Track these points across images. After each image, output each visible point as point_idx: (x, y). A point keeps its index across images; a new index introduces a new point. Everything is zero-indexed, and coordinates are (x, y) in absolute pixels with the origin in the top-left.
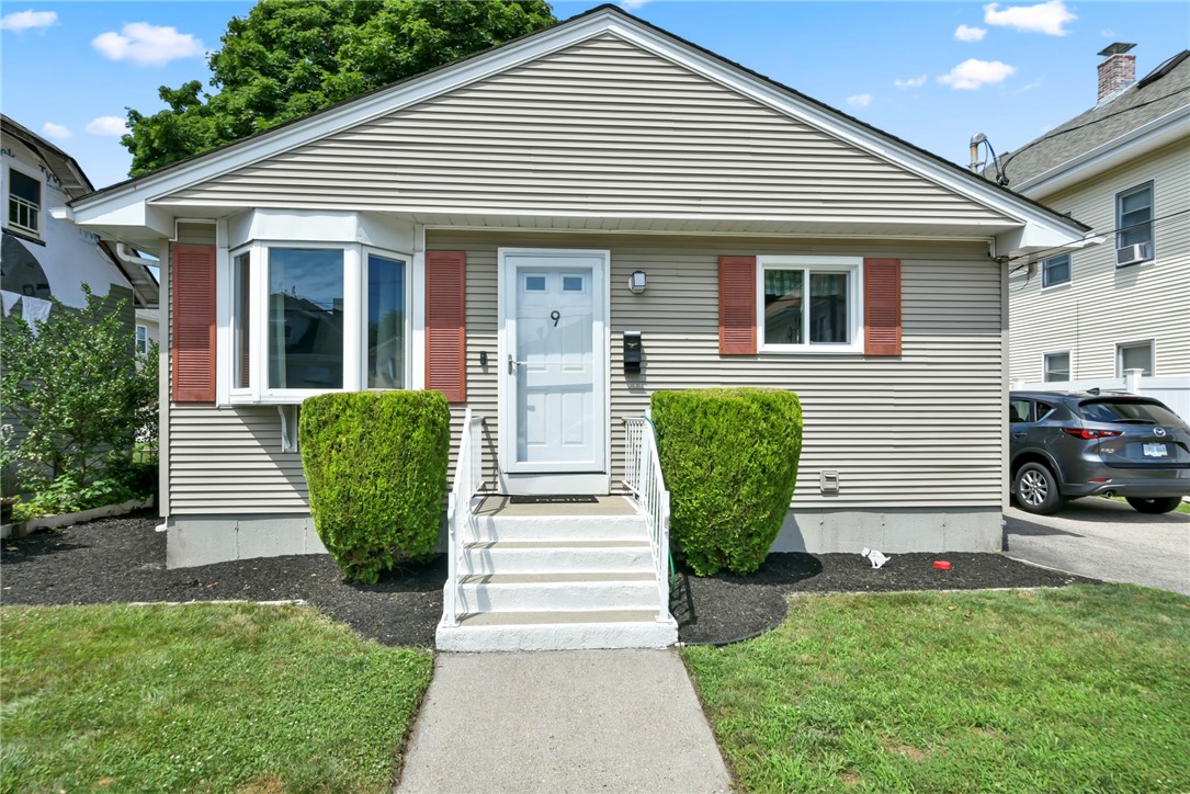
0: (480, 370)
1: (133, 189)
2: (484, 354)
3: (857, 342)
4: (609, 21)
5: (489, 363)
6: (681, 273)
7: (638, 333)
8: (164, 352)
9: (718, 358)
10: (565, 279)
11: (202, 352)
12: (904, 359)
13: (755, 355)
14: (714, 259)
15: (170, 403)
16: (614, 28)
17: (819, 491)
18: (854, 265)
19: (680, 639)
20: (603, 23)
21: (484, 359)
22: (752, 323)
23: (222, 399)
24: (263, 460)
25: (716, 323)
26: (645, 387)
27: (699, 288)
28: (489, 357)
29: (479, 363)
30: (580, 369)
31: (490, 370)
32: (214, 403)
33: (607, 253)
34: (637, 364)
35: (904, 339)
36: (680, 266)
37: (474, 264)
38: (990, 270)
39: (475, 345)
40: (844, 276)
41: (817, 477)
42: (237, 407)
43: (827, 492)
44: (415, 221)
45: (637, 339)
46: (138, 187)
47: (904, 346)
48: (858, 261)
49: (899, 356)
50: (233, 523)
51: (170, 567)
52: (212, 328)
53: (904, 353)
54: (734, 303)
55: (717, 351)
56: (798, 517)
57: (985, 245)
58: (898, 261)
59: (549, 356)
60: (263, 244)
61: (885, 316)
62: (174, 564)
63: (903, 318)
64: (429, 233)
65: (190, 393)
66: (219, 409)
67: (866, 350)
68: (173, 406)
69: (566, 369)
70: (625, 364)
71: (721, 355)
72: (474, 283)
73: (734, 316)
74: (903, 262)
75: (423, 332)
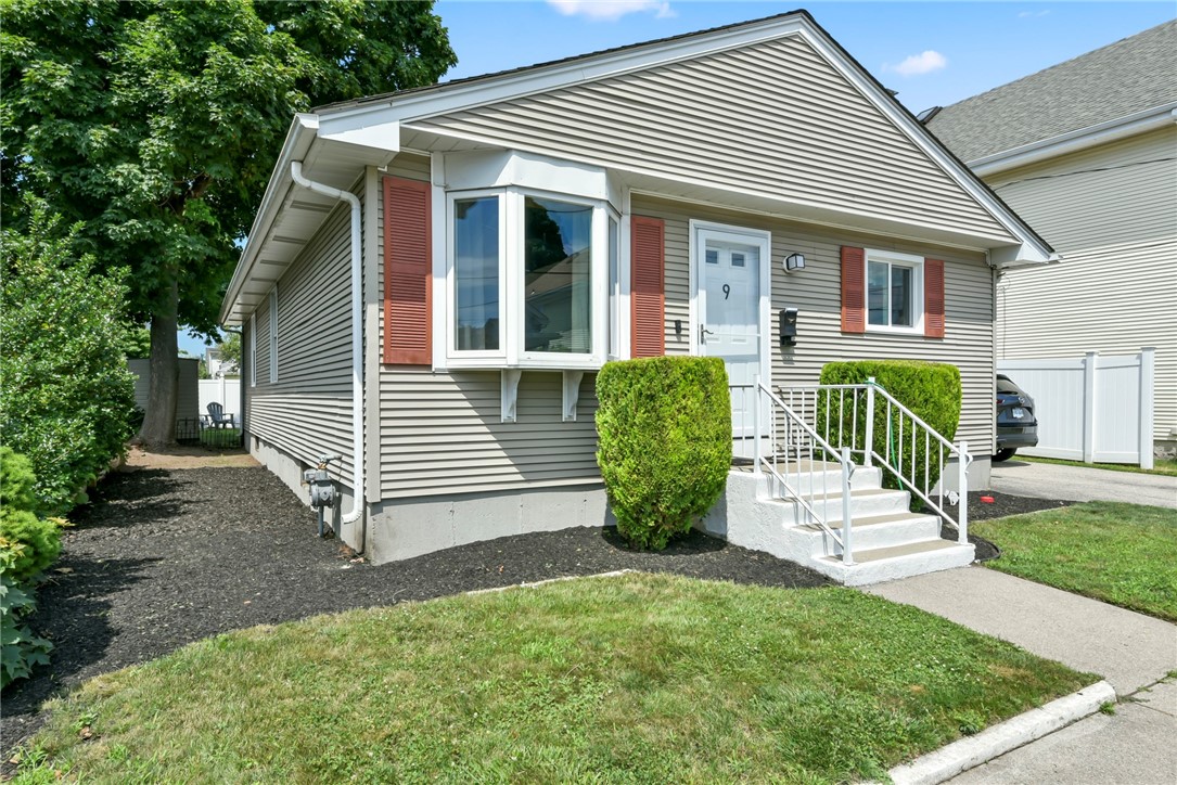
0: (675, 339)
1: (389, 105)
2: (678, 323)
3: (919, 326)
4: (800, 25)
5: (683, 332)
6: (818, 258)
7: (795, 309)
8: (373, 302)
9: (839, 335)
10: (733, 255)
11: (417, 305)
12: (945, 341)
13: (863, 334)
14: (837, 248)
15: (380, 365)
16: (803, 31)
18: (916, 261)
19: (976, 558)
20: (795, 26)
21: (678, 329)
22: (861, 306)
23: (439, 362)
24: (481, 431)
25: (838, 304)
26: (795, 358)
27: (824, 273)
28: (683, 325)
29: (674, 332)
30: (743, 341)
31: (683, 339)
32: (430, 366)
33: (769, 233)
34: (789, 337)
35: (946, 325)
36: (818, 252)
37: (670, 232)
38: (986, 274)
39: (671, 312)
40: (908, 271)
42: (454, 372)
45: (794, 314)
46: (394, 104)
47: (946, 330)
48: (920, 260)
49: (943, 339)
50: (450, 505)
51: (377, 562)
52: (427, 278)
53: (946, 336)
54: (850, 288)
55: (839, 329)
57: (983, 255)
58: (942, 262)
59: (722, 327)
60: (521, 191)
61: (935, 307)
62: (383, 559)
63: (946, 308)
64: (634, 197)
65: (404, 355)
66: (434, 374)
67: (926, 332)
68: (383, 369)
69: (734, 340)
70: (782, 338)
71: (842, 333)
72: (670, 252)
73: (850, 299)
74: (945, 264)
75: (629, 297)
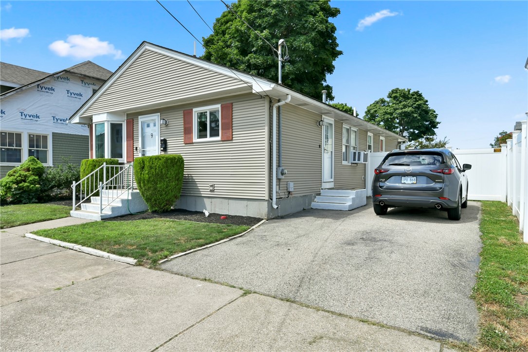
0: (136, 152)
2: (136, 148)
4: (146, 46)
6: (176, 118)
7: (167, 138)
9: (184, 145)
12: (234, 141)
13: (193, 143)
14: (183, 112)
17: (209, 190)
18: (218, 106)
20: (144, 47)
22: (192, 132)
25: (183, 133)
27: (178, 122)
28: (138, 148)
30: (156, 151)
31: (138, 152)
33: (159, 114)
35: (234, 133)
36: (175, 115)
39: (135, 145)
41: (208, 185)
43: (211, 191)
44: (124, 112)
45: (165, 140)
47: (234, 136)
49: (232, 140)
53: (234, 139)
54: (187, 126)
55: (183, 143)
56: (205, 200)
58: (232, 104)
59: (151, 147)
61: (227, 126)
63: (233, 125)
64: (127, 115)
67: (223, 138)
73: (187, 130)
74: (234, 104)
75: (126, 142)
